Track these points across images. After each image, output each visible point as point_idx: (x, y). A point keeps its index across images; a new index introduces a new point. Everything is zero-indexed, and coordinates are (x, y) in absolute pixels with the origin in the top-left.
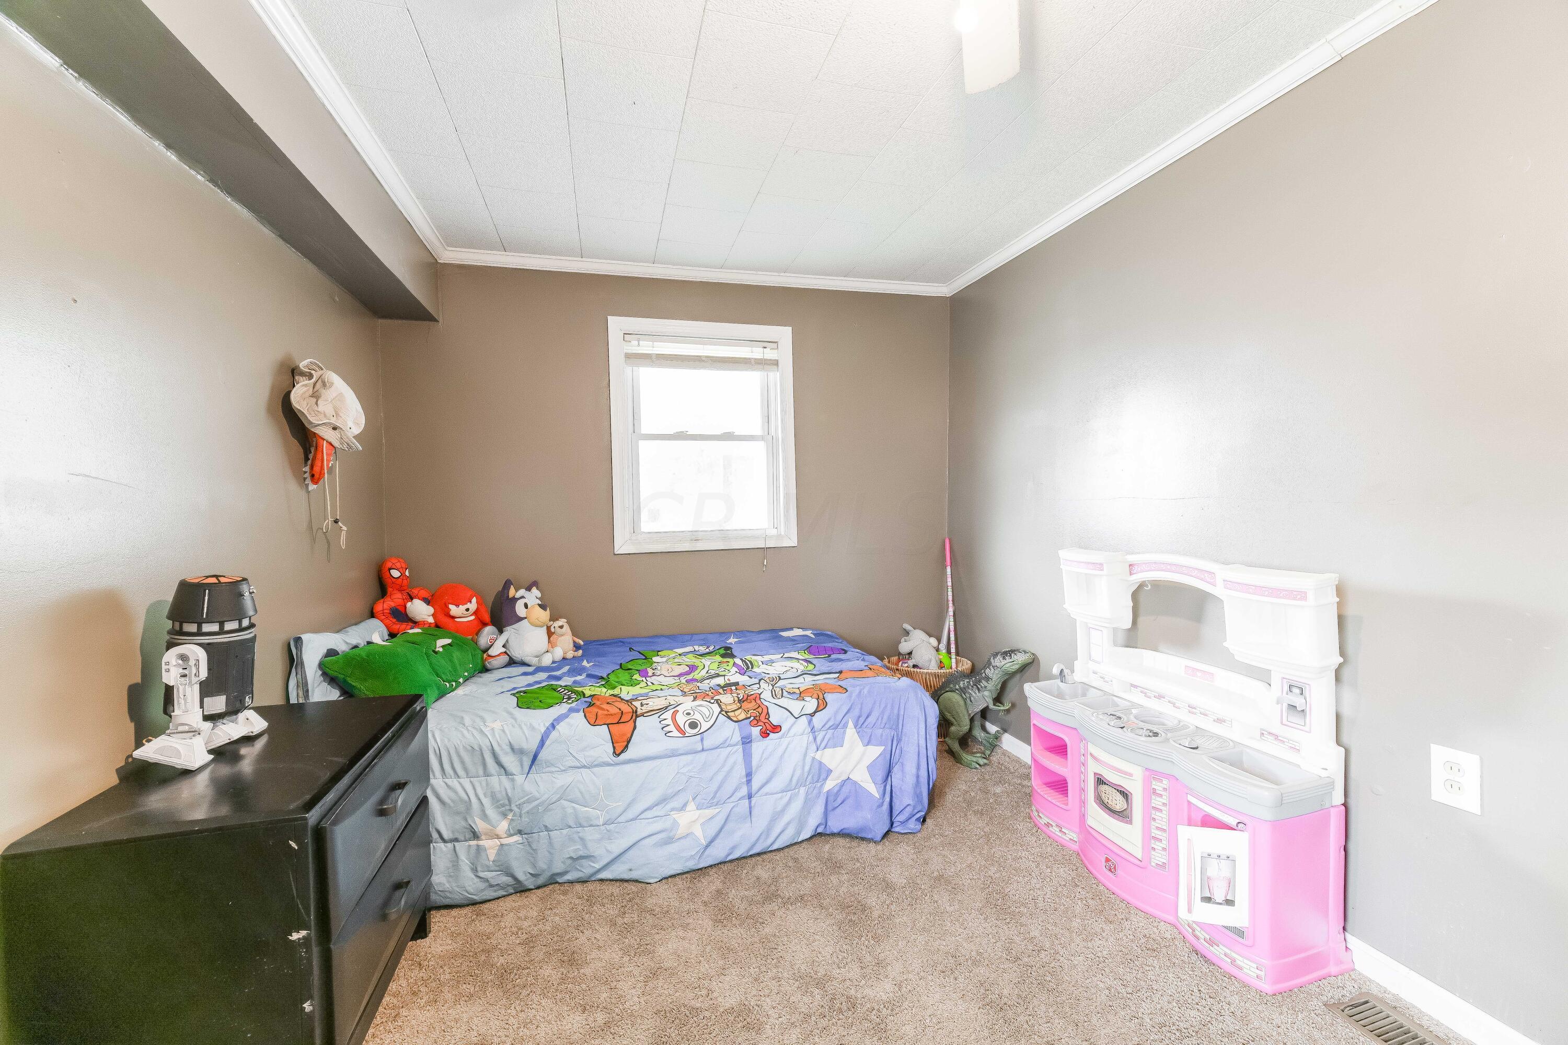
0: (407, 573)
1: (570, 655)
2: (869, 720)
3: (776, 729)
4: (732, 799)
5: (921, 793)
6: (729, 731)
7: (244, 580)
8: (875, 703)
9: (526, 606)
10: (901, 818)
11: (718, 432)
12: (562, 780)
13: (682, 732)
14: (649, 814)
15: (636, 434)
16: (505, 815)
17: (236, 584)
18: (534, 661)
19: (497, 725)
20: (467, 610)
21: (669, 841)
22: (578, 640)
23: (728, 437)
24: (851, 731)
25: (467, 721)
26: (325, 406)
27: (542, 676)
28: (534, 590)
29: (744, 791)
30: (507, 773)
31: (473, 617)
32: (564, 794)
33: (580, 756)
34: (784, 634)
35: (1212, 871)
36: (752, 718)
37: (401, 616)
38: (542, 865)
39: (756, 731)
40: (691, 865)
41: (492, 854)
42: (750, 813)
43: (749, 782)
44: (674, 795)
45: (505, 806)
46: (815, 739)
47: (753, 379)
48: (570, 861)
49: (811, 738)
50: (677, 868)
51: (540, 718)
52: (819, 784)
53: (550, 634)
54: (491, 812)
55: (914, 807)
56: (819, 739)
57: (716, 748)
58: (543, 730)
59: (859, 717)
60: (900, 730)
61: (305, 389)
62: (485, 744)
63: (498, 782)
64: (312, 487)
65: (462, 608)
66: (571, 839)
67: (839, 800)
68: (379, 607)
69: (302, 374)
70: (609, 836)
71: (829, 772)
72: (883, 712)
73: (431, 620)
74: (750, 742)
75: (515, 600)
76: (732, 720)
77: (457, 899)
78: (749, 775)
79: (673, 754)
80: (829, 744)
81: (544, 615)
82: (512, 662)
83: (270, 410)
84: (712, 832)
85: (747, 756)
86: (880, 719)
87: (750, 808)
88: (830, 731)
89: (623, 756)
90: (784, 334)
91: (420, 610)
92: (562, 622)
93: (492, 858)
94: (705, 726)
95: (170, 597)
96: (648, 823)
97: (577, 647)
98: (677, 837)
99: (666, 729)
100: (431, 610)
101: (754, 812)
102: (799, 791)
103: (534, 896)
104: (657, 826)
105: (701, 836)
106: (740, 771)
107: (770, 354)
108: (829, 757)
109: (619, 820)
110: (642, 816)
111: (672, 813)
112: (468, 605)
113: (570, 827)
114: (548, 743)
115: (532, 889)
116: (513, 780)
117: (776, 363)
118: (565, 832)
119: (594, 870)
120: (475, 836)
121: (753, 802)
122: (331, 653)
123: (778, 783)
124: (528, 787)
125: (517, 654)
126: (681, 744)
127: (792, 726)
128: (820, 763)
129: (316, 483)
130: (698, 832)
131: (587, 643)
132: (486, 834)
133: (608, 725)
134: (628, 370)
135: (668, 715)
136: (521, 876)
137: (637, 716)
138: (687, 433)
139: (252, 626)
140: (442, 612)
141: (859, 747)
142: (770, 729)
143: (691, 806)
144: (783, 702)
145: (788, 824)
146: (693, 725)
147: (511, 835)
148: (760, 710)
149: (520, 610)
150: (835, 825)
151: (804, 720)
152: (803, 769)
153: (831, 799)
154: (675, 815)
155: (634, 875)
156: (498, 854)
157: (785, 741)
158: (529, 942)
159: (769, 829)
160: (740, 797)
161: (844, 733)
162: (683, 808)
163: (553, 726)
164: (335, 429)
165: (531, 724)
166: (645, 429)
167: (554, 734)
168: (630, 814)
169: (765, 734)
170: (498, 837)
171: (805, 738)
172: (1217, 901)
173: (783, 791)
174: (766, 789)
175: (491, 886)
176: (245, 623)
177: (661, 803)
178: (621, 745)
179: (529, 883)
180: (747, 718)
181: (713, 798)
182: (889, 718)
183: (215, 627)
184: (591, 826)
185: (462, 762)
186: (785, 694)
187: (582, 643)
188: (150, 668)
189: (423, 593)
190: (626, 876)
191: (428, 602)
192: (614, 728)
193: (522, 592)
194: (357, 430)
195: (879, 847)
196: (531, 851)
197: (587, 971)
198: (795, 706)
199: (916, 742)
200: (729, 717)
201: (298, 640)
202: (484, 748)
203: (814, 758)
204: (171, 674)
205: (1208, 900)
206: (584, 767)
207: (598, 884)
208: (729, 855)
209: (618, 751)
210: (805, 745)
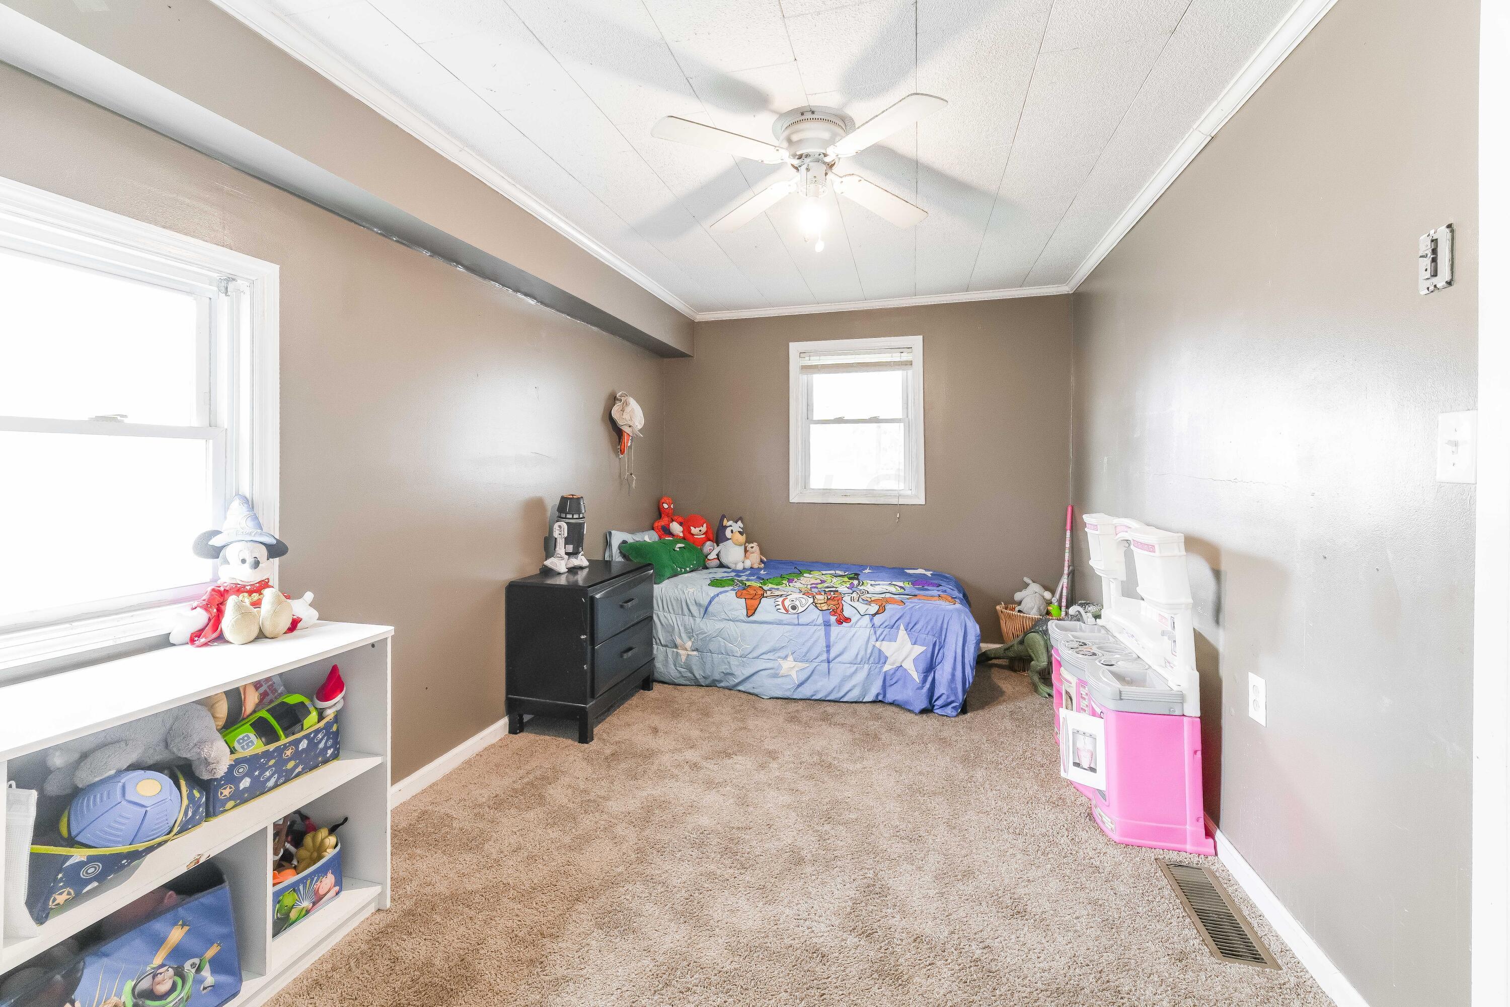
0: (672, 506)
1: (756, 566)
2: (916, 627)
3: (847, 620)
4: (817, 660)
5: (956, 688)
6: (815, 615)
7: (582, 497)
8: (922, 616)
9: (732, 531)
10: (939, 703)
11: (867, 417)
12: (720, 625)
13: (787, 611)
14: (764, 656)
15: (809, 419)
16: (690, 639)
17: (579, 499)
18: (733, 566)
19: (691, 590)
20: (700, 531)
21: (775, 676)
22: (763, 558)
23: (875, 420)
24: (902, 633)
25: (679, 587)
26: (626, 416)
27: (733, 574)
28: (740, 523)
29: (824, 656)
30: (693, 616)
31: (704, 536)
32: (720, 633)
33: (729, 613)
34: (908, 571)
35: (1080, 745)
36: (831, 610)
37: (667, 531)
38: (708, 673)
39: (833, 619)
40: (788, 694)
41: (683, 658)
42: (829, 672)
43: (828, 651)
44: (780, 649)
45: (690, 633)
46: (875, 633)
47: (896, 377)
48: (723, 675)
49: (872, 631)
50: (779, 694)
51: (714, 591)
52: (879, 666)
53: (746, 551)
54: (684, 635)
55: (948, 697)
56: (878, 633)
57: (807, 625)
58: (712, 595)
59: (909, 623)
60: (943, 639)
61: (618, 407)
62: (683, 597)
63: (687, 619)
64: (621, 456)
65: (698, 529)
66: (723, 662)
67: (894, 680)
68: (656, 525)
69: (618, 400)
70: (743, 665)
71: (886, 658)
72: (928, 623)
73: (681, 535)
74: (830, 625)
75: (726, 527)
76: (818, 609)
77: (666, 679)
78: (828, 647)
79: (780, 623)
80: (886, 638)
81: (742, 539)
82: (721, 566)
83: (603, 419)
84: (803, 677)
85: (827, 635)
86: (925, 627)
87: (829, 669)
88: (887, 630)
89: (751, 618)
90: (916, 341)
91: (676, 528)
92: (755, 545)
93: (683, 661)
94: (801, 609)
95: (557, 503)
96: (764, 662)
97: (762, 561)
98: (780, 674)
99: (778, 607)
100: (681, 529)
101: (831, 672)
102: (863, 666)
103: (703, 689)
104: (769, 665)
105: (796, 678)
106: (822, 643)
107: (905, 357)
108: (887, 647)
109: (750, 656)
110: (761, 657)
111: (779, 659)
112: (701, 528)
113: (722, 654)
114: (713, 603)
115: (703, 686)
116: (695, 620)
117: (910, 363)
118: (720, 656)
119: (735, 683)
120: (676, 646)
121: (831, 666)
122: (624, 542)
123: (847, 657)
124: (702, 626)
125: (724, 560)
126: (785, 617)
127: (858, 620)
128: (880, 650)
129: (622, 454)
130: (794, 674)
131: (769, 561)
132: (681, 646)
133: (745, 599)
134: (805, 377)
135: (781, 599)
136: (698, 677)
137: (763, 597)
138: (844, 418)
139: (584, 518)
140: (687, 530)
141: (909, 645)
142: (843, 620)
143: (790, 658)
144: (855, 604)
145: (854, 686)
146: (794, 608)
147: (693, 651)
148: (837, 606)
149: (728, 533)
150: (890, 697)
151: (867, 618)
152: (866, 650)
153: (888, 678)
154: (780, 661)
155: (755, 691)
156: (686, 659)
157: (854, 630)
158: (692, 704)
159: (840, 686)
160: (822, 660)
161: (898, 632)
162: (786, 657)
163: (718, 595)
164: (630, 427)
165: (707, 593)
166: (816, 417)
167: (716, 599)
168: (755, 654)
169: (840, 622)
170: (686, 650)
171: (868, 630)
172: (1084, 767)
173: (851, 663)
174: (839, 659)
175: (683, 677)
176: (581, 516)
177: (772, 652)
178: (751, 611)
179: (702, 682)
180: (828, 610)
181: (805, 656)
182: (932, 628)
183: (570, 516)
184: (733, 656)
185: (672, 605)
186: (860, 600)
187: (765, 560)
188: (551, 531)
189: (680, 519)
190: (751, 691)
191: (681, 524)
192: (749, 601)
193: (731, 523)
194: (640, 427)
195: (917, 717)
196: (703, 664)
197: (711, 720)
198: (862, 608)
199: (954, 649)
200: (816, 607)
201: (610, 533)
202: (683, 600)
203: (874, 646)
204: (556, 534)
205: (1077, 765)
206: (731, 620)
207: (736, 693)
208: (813, 696)
209: (750, 614)
210: (868, 635)
